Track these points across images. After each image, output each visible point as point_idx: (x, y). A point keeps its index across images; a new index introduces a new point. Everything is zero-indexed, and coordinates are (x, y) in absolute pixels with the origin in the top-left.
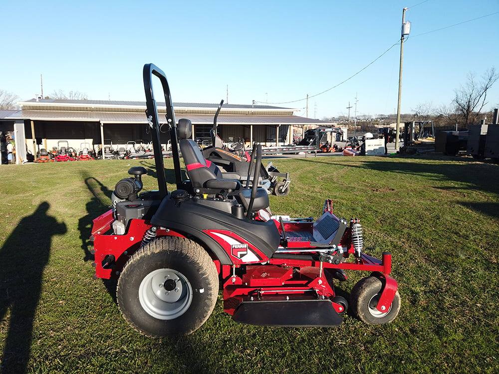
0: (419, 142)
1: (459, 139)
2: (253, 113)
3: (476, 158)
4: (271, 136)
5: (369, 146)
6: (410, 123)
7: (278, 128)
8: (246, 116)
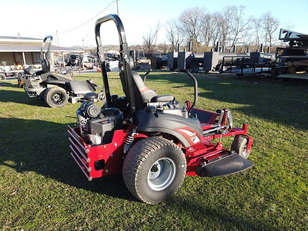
0: (140, 62)
1: (162, 60)
2: (19, 43)
3: (172, 70)
4: (37, 59)
5: (112, 65)
6: (132, 51)
7: (44, 54)
8: (14, 45)
